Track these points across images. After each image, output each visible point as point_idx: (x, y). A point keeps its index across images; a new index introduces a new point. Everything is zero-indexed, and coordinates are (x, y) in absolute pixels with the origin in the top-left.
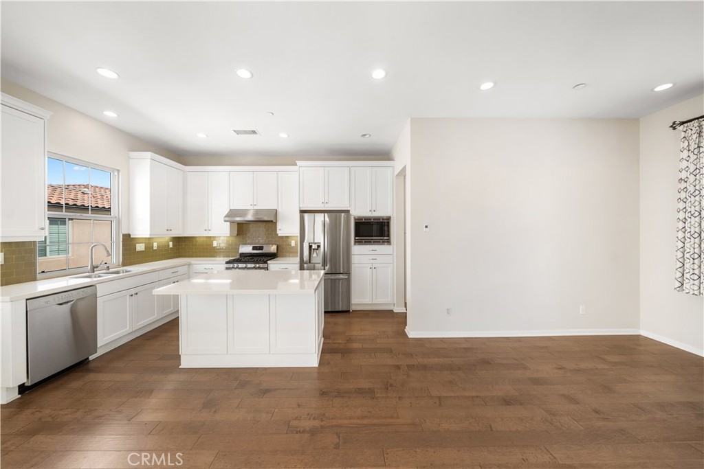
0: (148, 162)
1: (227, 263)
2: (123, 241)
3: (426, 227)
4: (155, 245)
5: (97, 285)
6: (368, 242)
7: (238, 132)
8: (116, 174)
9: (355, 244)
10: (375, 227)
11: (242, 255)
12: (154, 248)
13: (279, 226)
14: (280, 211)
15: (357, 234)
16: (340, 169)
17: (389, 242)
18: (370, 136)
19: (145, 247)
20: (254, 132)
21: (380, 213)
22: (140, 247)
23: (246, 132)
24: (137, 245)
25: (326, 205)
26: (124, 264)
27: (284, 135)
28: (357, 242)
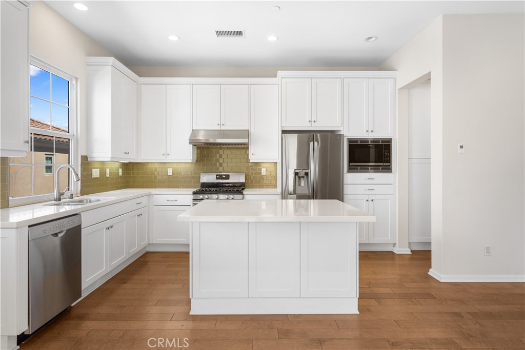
0: (109, 69)
1: (194, 193)
2: (81, 165)
3: (461, 147)
4: (108, 171)
5: (82, 214)
6: (364, 169)
7: (219, 33)
8: (74, 82)
9: (348, 172)
10: (372, 152)
11: (204, 185)
12: (108, 176)
13: (252, 150)
14: (252, 131)
15: (351, 159)
16: (331, 80)
17: (388, 169)
18: (377, 38)
19: (100, 173)
20: (239, 33)
21: (379, 134)
22: (96, 173)
23: (229, 33)
24: (93, 170)
25: (314, 124)
26: (82, 193)
27: (272, 38)
28: (351, 169)
